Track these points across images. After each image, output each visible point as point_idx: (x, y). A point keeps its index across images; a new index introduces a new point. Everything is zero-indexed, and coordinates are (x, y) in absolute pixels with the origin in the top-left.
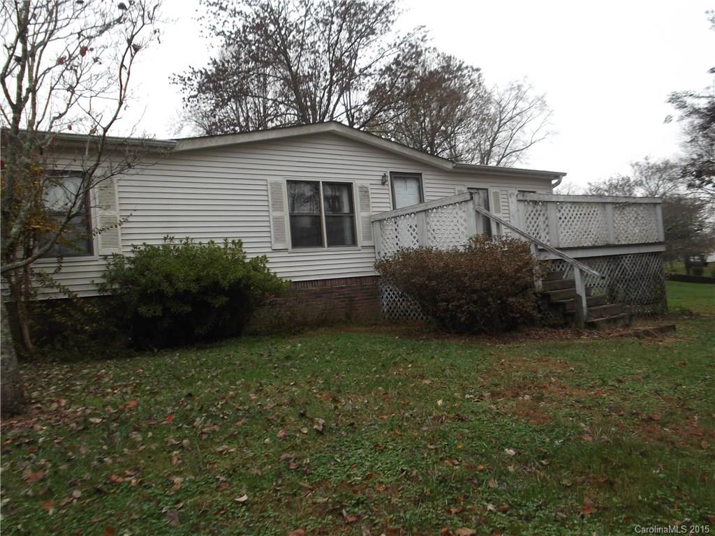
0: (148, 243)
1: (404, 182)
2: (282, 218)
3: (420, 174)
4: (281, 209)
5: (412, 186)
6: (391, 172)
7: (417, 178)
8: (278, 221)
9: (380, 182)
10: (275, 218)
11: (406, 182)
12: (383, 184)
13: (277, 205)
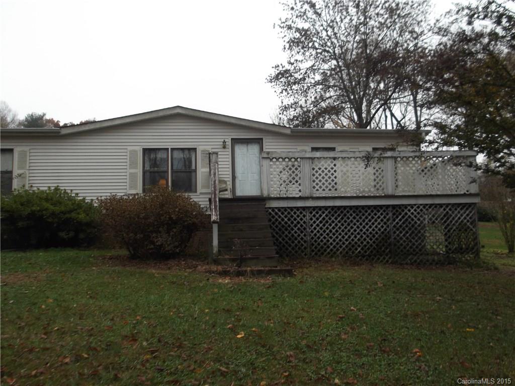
0: (41, 189)
1: (245, 145)
2: (136, 173)
3: (262, 139)
4: (136, 168)
5: (254, 149)
6: (232, 139)
7: (259, 141)
8: (133, 176)
9: (221, 147)
10: (130, 174)
11: (247, 145)
12: (224, 147)
13: (133, 164)
